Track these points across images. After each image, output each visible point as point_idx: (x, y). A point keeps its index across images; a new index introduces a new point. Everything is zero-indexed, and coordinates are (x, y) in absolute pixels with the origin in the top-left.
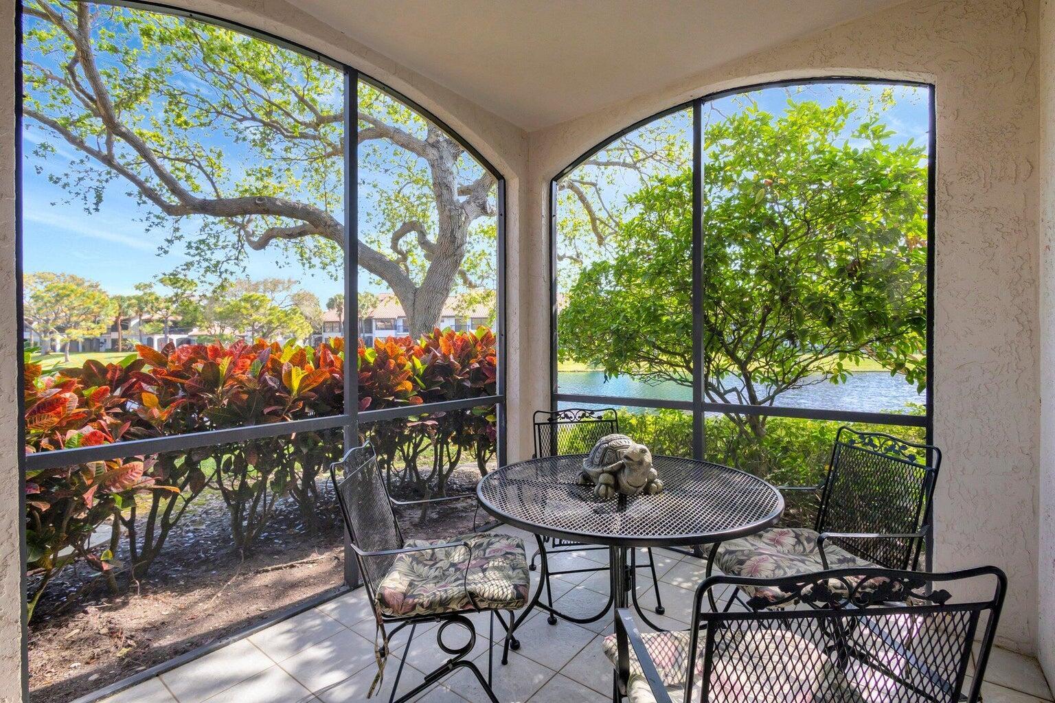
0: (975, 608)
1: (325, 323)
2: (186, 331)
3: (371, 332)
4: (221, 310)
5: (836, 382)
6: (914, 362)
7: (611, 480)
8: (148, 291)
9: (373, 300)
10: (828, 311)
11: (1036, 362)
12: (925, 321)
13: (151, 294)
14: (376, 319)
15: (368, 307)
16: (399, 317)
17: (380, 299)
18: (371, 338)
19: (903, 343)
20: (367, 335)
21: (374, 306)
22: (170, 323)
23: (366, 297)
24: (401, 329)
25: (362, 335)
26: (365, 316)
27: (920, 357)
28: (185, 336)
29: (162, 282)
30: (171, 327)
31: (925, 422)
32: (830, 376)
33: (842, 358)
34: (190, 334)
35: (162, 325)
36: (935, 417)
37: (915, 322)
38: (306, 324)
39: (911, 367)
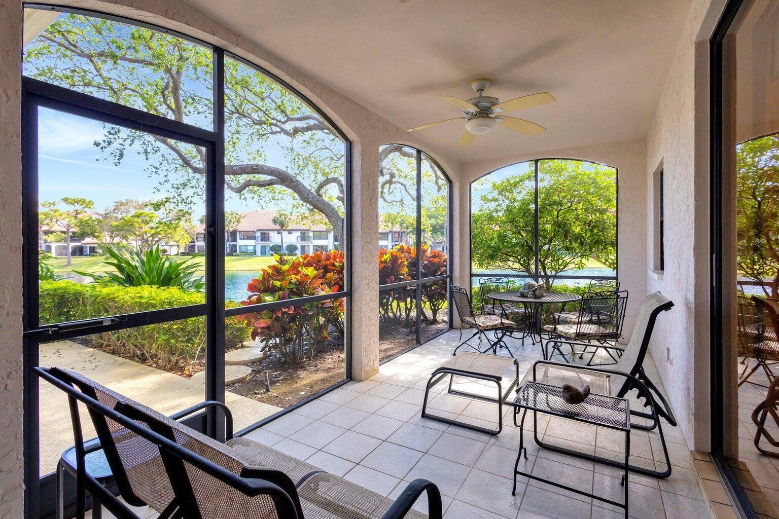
0: (624, 298)
1: (198, 234)
2: (79, 240)
3: (235, 240)
4: (117, 223)
5: (580, 269)
6: (611, 259)
7: (533, 293)
8: (52, 207)
9: (238, 217)
10: (581, 240)
11: (646, 258)
12: (615, 244)
13: (56, 211)
14: (240, 232)
15: (234, 223)
16: (257, 230)
17: (243, 216)
18: (235, 246)
19: (607, 251)
20: (232, 243)
21: (238, 221)
22: (71, 234)
23: (232, 214)
24: (259, 239)
25: (228, 243)
26: (231, 230)
27: (613, 258)
28: (79, 244)
29: (65, 201)
30: (71, 237)
31: (616, 278)
32: (577, 266)
33: (582, 258)
34: (83, 242)
35: (63, 235)
36: (619, 277)
37: (612, 244)
38: (186, 235)
39: (610, 261)
